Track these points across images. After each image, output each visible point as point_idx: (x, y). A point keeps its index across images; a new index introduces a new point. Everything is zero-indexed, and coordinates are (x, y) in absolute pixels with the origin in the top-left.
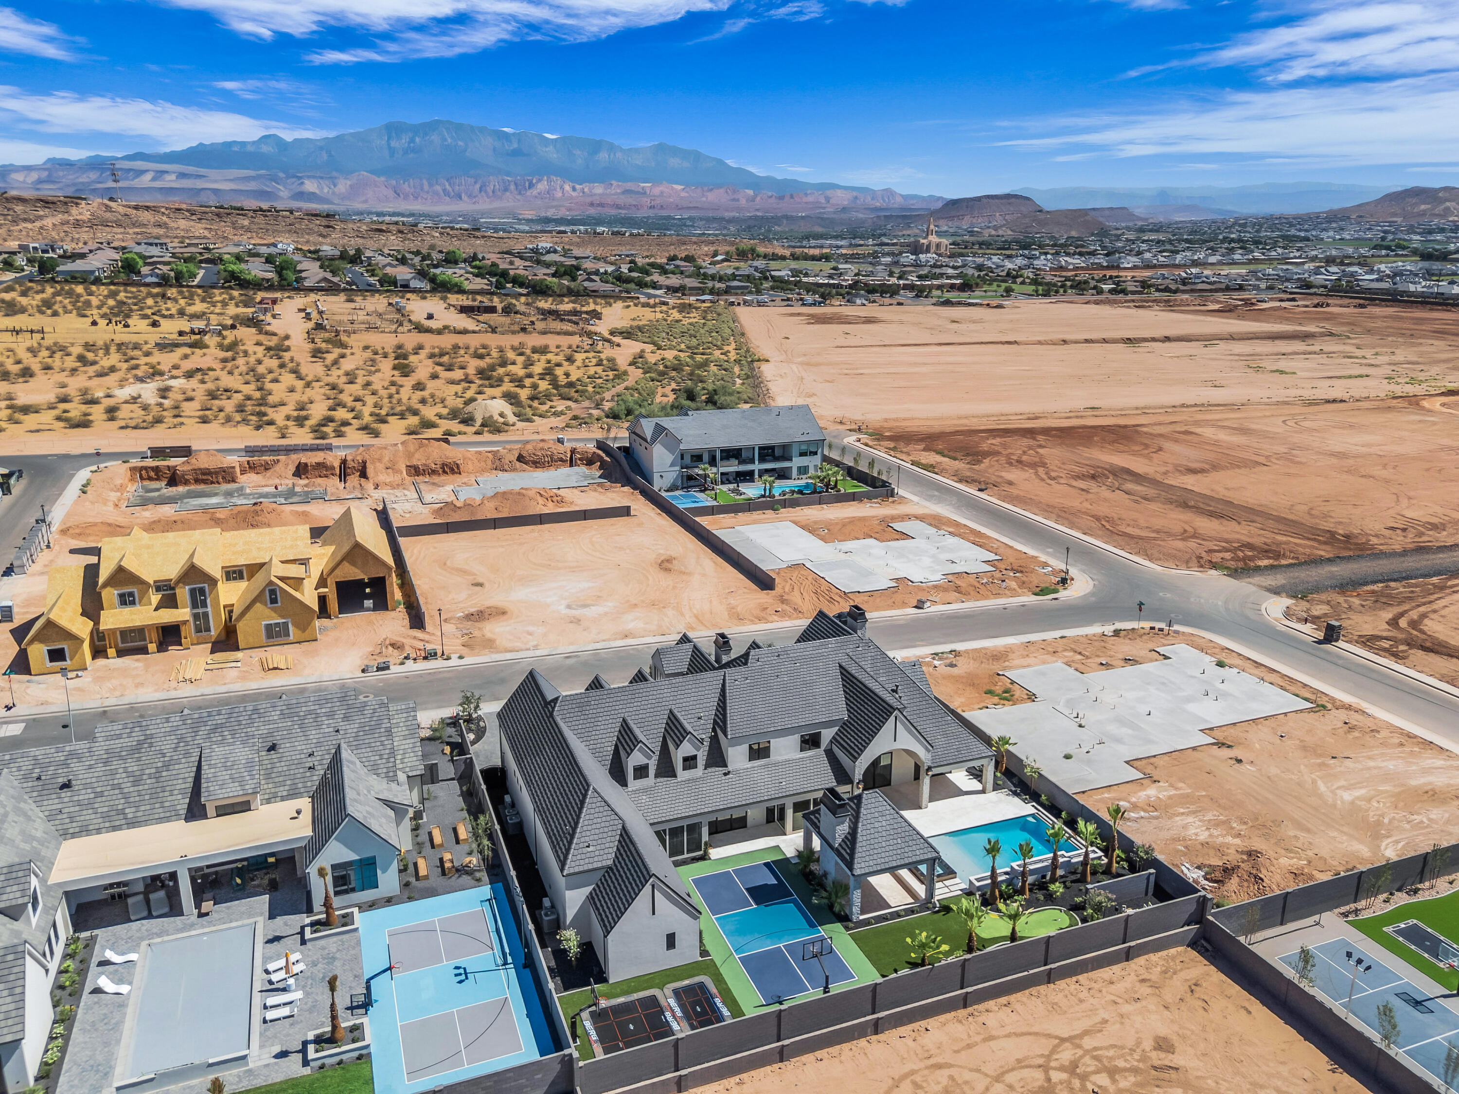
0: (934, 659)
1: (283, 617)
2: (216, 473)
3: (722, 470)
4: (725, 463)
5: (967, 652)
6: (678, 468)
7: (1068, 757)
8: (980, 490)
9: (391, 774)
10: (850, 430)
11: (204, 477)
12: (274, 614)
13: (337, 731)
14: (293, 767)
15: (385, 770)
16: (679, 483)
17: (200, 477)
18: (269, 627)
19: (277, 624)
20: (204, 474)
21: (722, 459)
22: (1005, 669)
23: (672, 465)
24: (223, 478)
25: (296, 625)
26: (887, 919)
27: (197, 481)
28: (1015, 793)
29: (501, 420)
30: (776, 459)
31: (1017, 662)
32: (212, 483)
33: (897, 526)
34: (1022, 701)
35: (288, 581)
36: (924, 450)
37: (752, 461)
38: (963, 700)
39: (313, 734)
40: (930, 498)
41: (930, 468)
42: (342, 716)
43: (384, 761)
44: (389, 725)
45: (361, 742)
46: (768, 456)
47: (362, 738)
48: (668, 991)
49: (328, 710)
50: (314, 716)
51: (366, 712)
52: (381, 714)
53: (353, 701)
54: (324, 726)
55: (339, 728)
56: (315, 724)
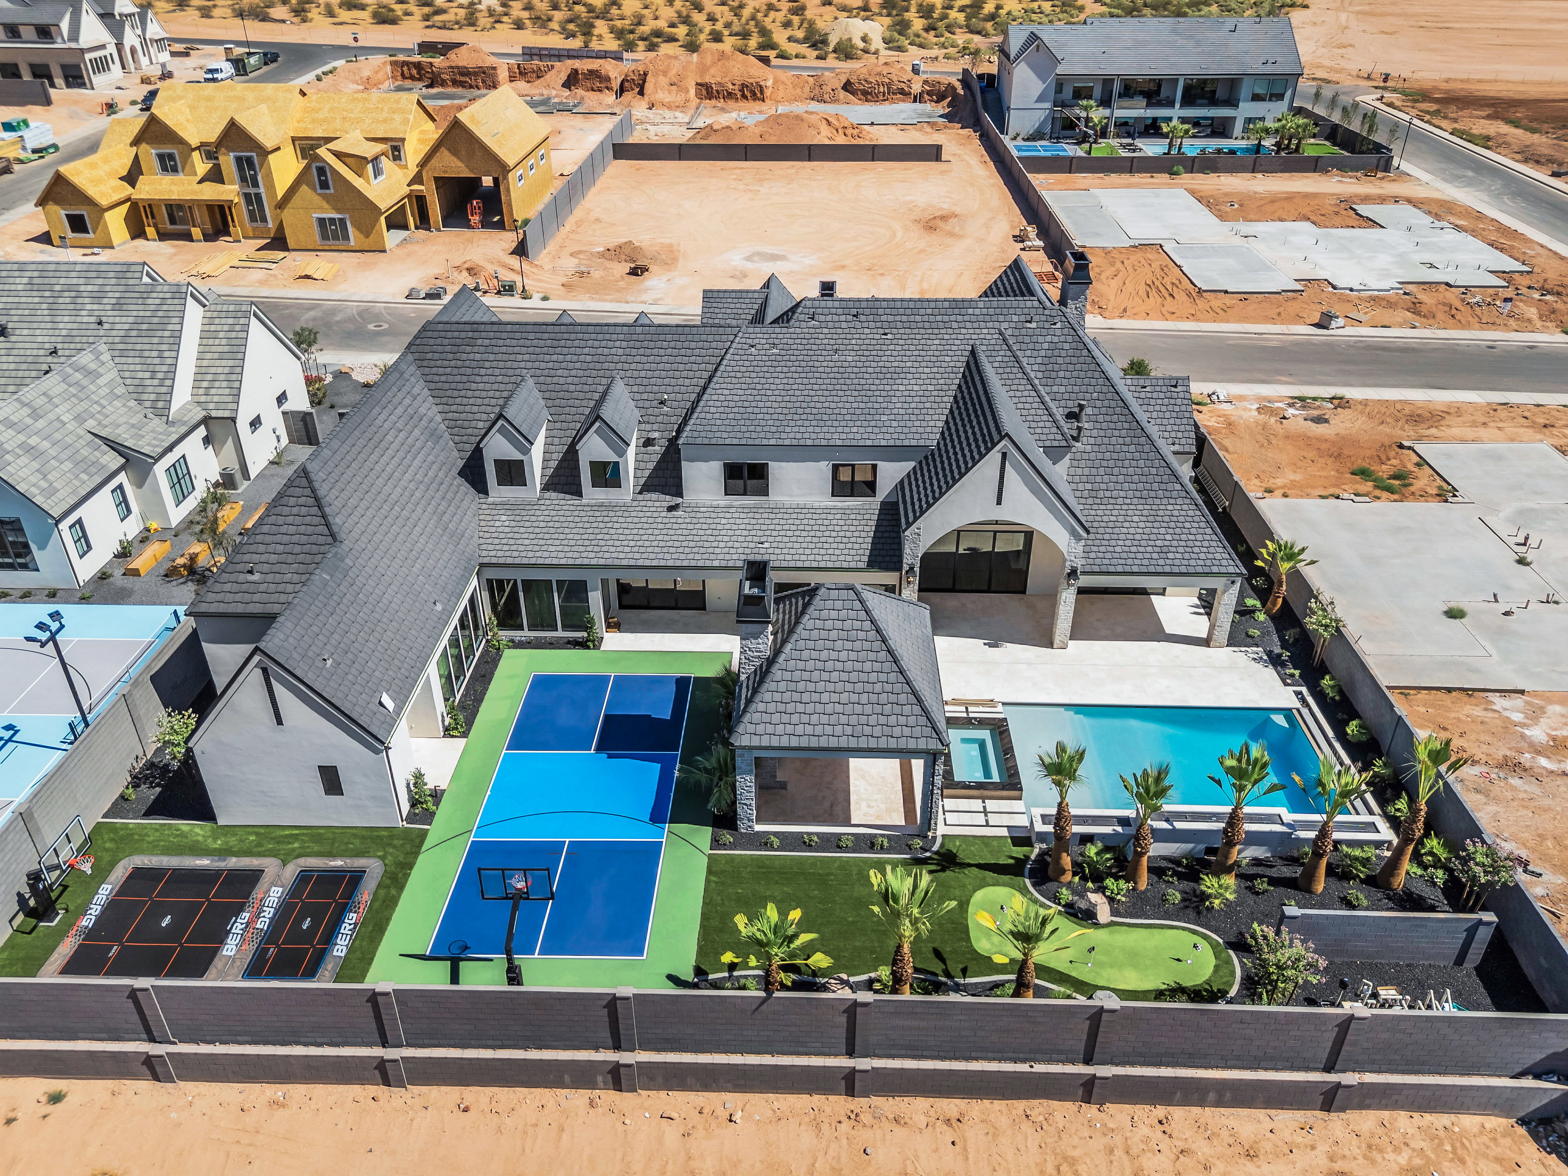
0: (1291, 405)
1: (338, 211)
2: (476, 74)
3: (1119, 113)
4: (1126, 102)
5: (1365, 403)
6: (1048, 105)
7: (1454, 614)
8: (1555, 175)
9: (160, 405)
10: (1376, 88)
11: (463, 79)
12: (326, 205)
13: (100, 323)
14: (24, 366)
15: (153, 397)
16: (1048, 130)
17: (458, 78)
18: (321, 222)
19: (332, 221)
20: (462, 74)
21: (1120, 96)
22: (1420, 439)
23: (1040, 99)
24: (484, 81)
25: (358, 227)
26: (809, 847)
27: (455, 83)
28: (1275, 661)
29: (861, 45)
30: (1213, 102)
31: (1455, 431)
32: (471, 87)
33: (1363, 209)
34: (1423, 496)
35: (347, 160)
36: (1488, 117)
37: (1171, 104)
38: (1298, 477)
39: (65, 323)
40: (1453, 179)
41: (1485, 141)
42: (113, 301)
43: (156, 382)
44: (178, 327)
45: (130, 347)
46: (1203, 98)
47: (133, 340)
48: (291, 871)
49: (96, 288)
50: (73, 294)
51: (150, 301)
52: (172, 308)
53: (137, 282)
54: (84, 313)
55: (104, 319)
56: (72, 307)
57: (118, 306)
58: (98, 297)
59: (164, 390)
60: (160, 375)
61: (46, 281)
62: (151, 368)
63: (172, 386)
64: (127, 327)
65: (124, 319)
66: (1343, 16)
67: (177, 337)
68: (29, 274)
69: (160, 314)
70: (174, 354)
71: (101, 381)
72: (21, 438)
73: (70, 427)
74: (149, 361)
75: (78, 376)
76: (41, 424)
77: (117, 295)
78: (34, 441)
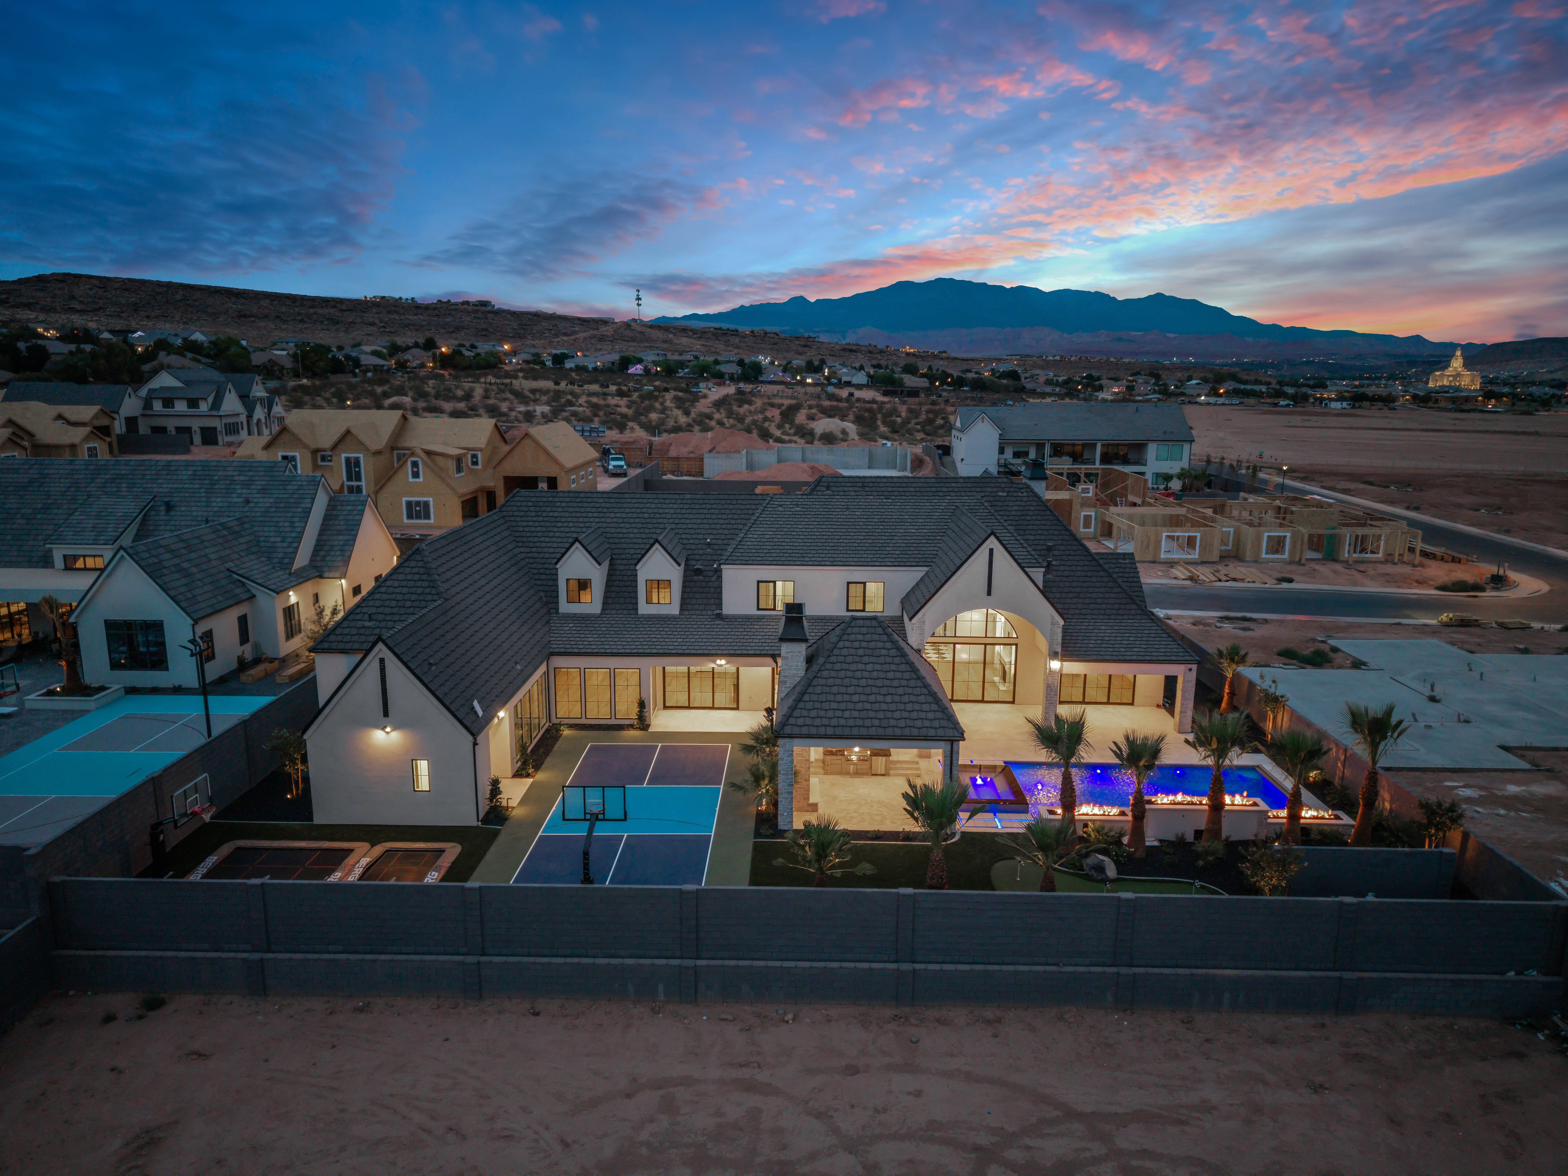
0: (1221, 622)
3: (1051, 467)
8: (1406, 509)
21: (1050, 456)
22: (1332, 638)
29: (841, 436)
30: (1126, 462)
36: (1346, 480)
37: (1092, 463)
42: (260, 487)
43: (285, 545)
44: (309, 505)
45: (268, 519)
46: (1117, 459)
47: (271, 515)
48: (378, 850)
49: (247, 478)
50: (228, 482)
51: (289, 487)
52: (306, 492)
53: (281, 474)
54: (234, 495)
55: (251, 500)
56: (225, 491)
57: (264, 490)
58: (247, 484)
59: (291, 550)
60: (289, 540)
61: (207, 473)
62: (283, 534)
63: (298, 548)
64: (268, 505)
65: (266, 500)
66: (1221, 434)
67: (307, 512)
68: (194, 468)
69: (296, 496)
70: (302, 524)
71: (242, 540)
72: (177, 561)
73: (214, 563)
74: (282, 529)
75: (225, 532)
76: (193, 556)
77: (264, 483)
78: (185, 565)
